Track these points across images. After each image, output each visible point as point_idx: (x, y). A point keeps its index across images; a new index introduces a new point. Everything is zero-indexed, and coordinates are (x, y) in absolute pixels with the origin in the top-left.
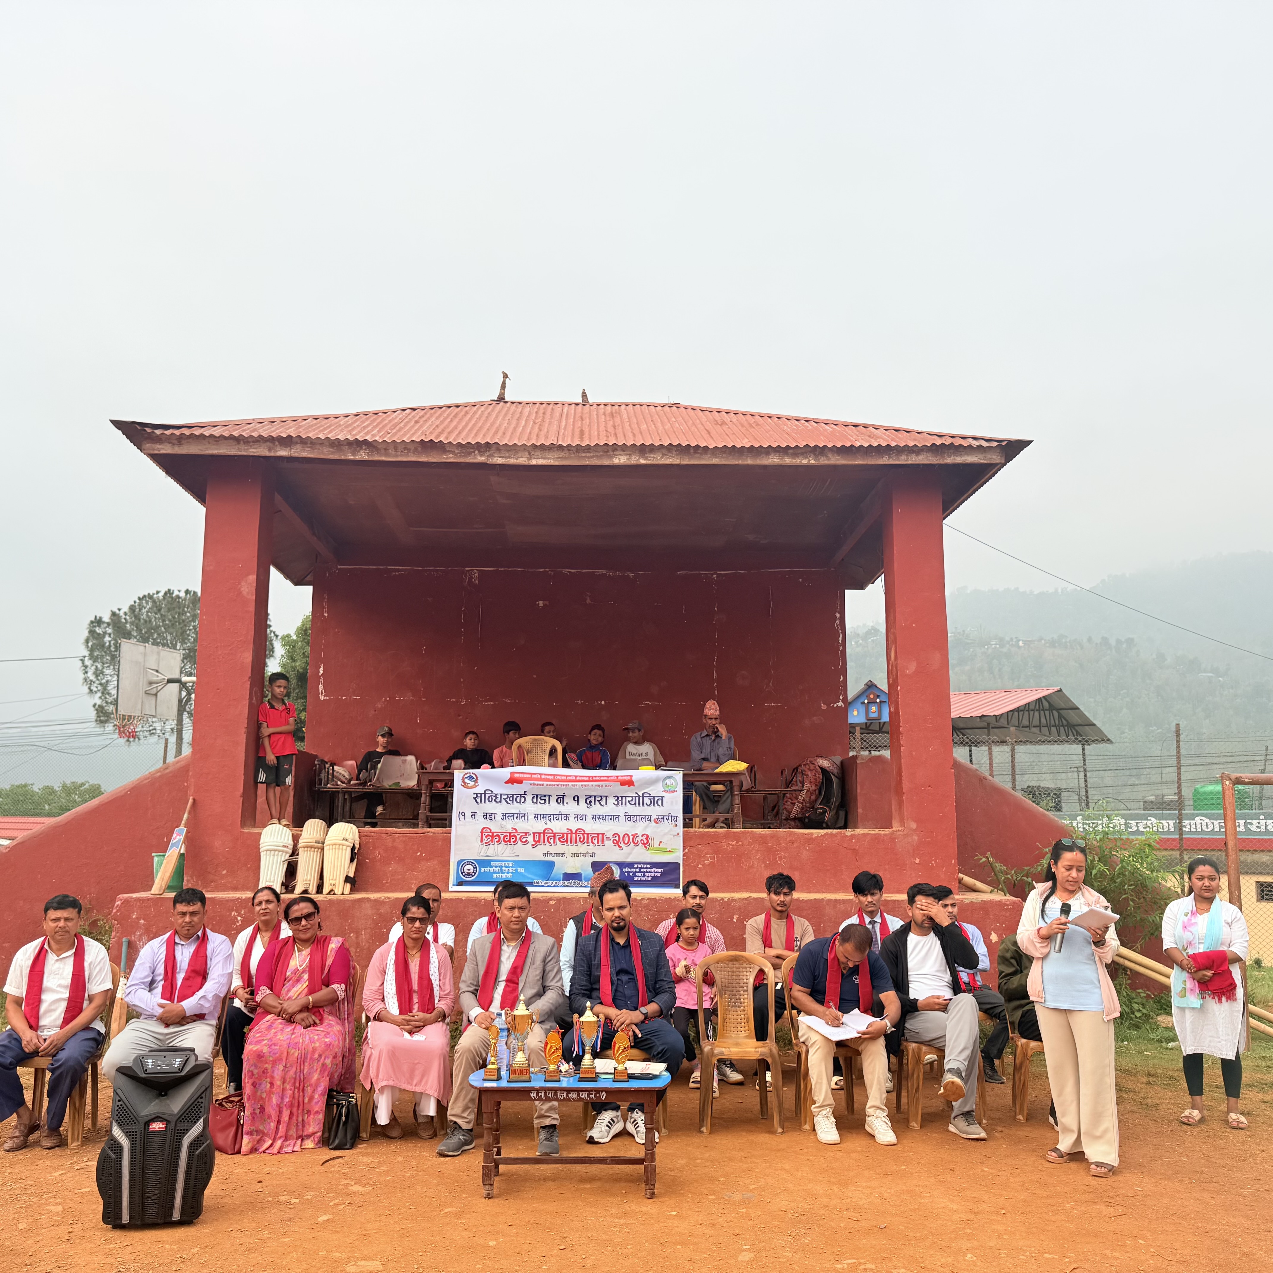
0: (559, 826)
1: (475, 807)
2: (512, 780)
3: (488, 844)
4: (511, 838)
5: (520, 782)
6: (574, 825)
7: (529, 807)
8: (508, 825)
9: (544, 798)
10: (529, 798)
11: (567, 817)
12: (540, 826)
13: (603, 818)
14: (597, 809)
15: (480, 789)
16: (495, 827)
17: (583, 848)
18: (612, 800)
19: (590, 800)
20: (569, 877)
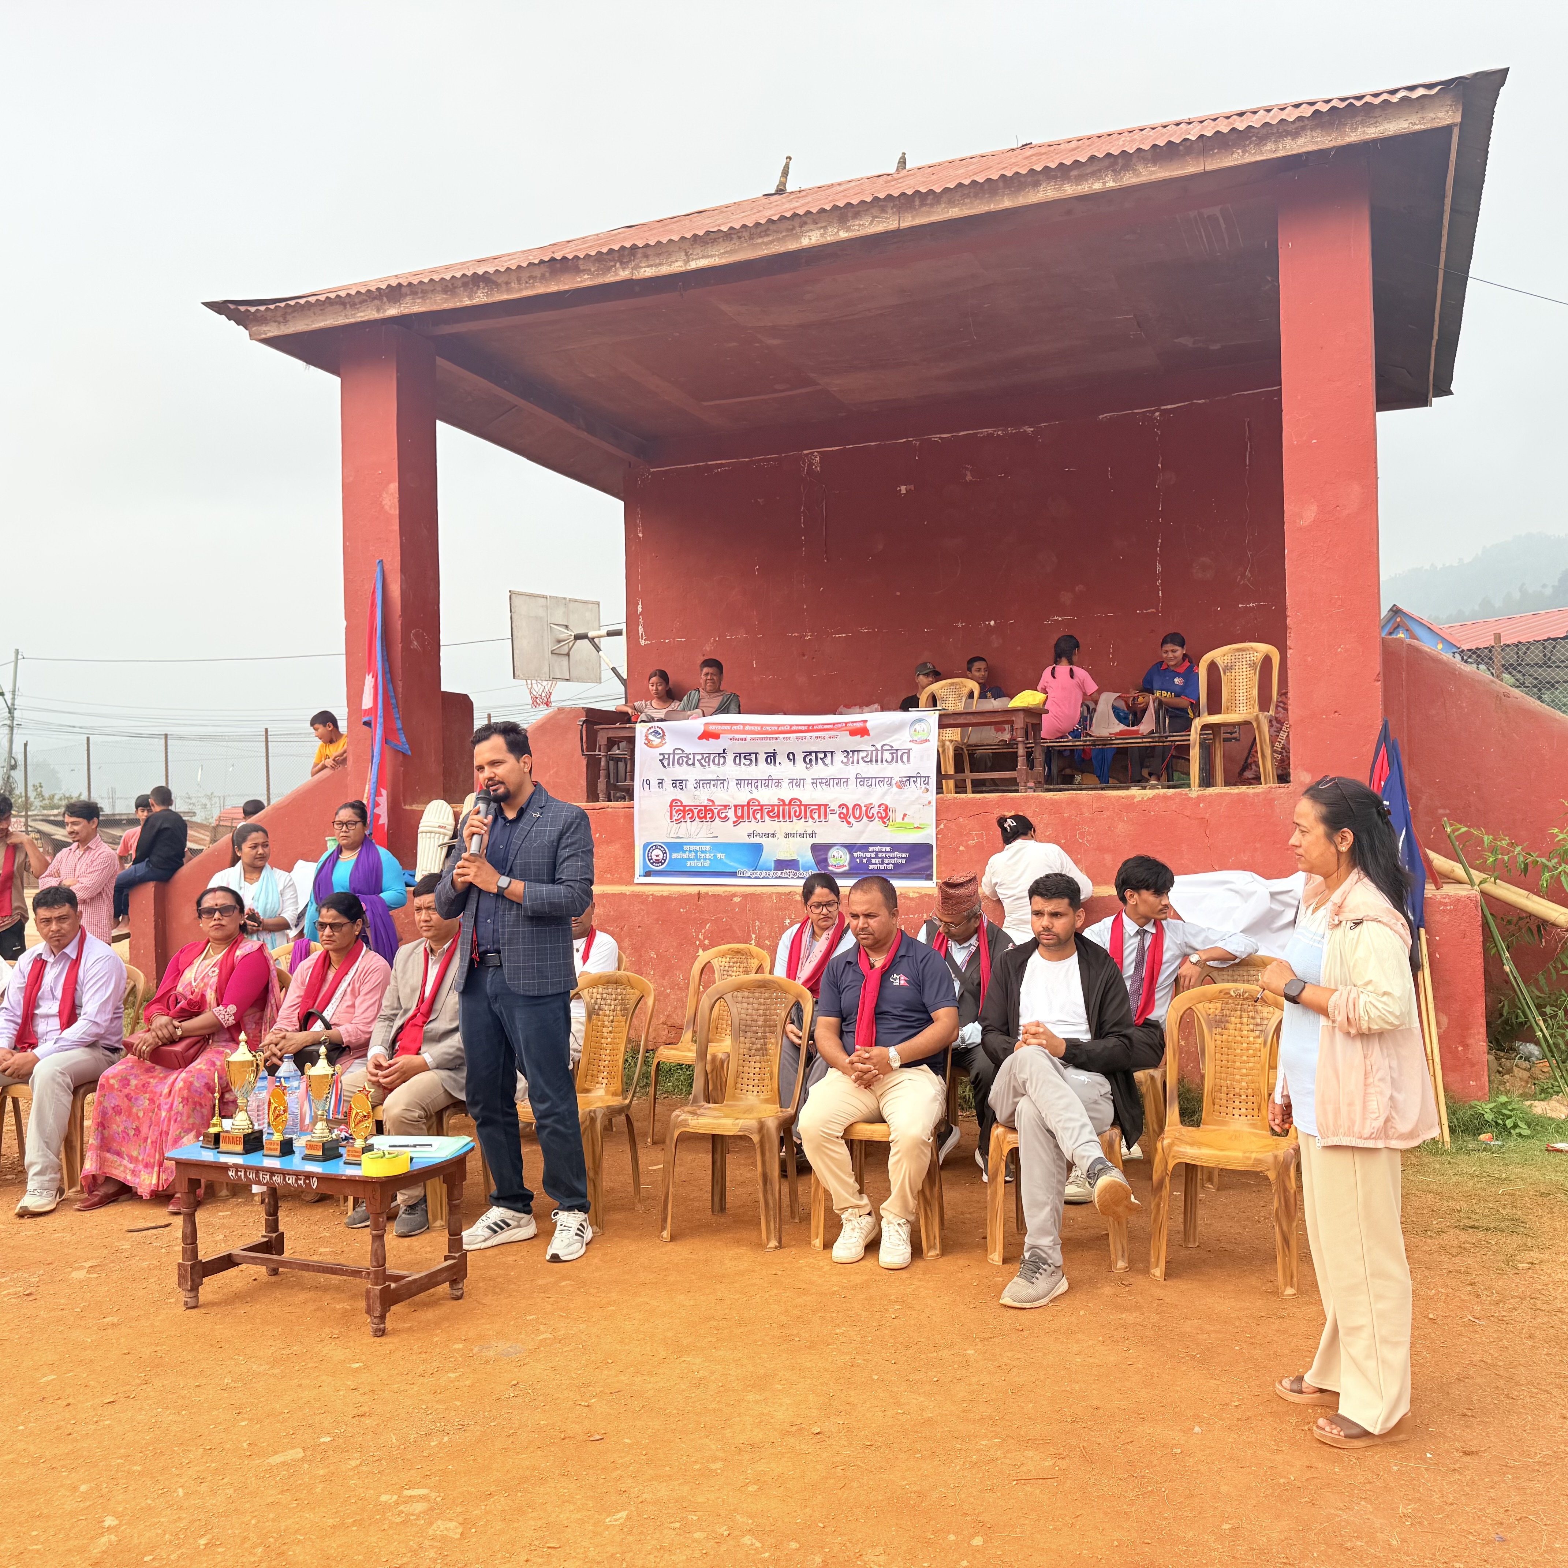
0: (767, 796)
1: (661, 773)
2: (706, 735)
3: (678, 822)
4: (706, 813)
5: (716, 736)
6: (787, 793)
7: (730, 770)
8: (703, 796)
9: (748, 757)
10: (730, 758)
11: (778, 782)
12: (742, 796)
13: (826, 782)
14: (820, 770)
15: (667, 749)
16: (686, 798)
17: (799, 825)
18: (839, 757)
19: (810, 757)
20: (782, 865)
